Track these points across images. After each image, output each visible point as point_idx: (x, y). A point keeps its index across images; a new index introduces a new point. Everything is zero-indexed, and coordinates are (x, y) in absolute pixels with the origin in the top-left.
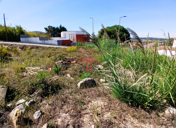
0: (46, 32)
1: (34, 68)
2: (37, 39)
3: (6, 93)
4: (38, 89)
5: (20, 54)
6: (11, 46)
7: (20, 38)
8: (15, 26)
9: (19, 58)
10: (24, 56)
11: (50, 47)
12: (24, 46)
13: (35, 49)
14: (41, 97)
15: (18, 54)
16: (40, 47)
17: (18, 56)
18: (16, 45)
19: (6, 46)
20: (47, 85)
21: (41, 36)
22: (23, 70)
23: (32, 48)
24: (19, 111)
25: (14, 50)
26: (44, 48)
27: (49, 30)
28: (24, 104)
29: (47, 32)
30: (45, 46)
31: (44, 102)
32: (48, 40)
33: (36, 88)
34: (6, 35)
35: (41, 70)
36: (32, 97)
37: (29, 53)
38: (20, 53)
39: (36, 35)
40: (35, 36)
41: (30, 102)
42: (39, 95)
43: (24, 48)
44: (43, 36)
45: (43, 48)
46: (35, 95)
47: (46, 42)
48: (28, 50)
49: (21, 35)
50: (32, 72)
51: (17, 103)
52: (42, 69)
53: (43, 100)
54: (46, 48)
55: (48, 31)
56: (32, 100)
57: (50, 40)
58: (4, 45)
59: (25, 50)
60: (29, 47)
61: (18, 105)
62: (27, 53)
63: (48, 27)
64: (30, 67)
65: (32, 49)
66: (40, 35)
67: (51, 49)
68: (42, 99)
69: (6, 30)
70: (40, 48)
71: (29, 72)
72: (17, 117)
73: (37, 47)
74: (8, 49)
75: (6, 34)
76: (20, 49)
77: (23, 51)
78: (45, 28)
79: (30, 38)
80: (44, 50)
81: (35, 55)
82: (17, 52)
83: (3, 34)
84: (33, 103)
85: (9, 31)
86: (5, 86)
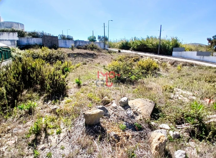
0: (207, 45)
1: (184, 92)
2: (194, 54)
3: (152, 109)
4: (189, 122)
5: (170, 71)
6: (161, 60)
7: (172, 51)
8: (170, 38)
9: (168, 75)
10: (174, 73)
11: (210, 67)
12: (176, 61)
13: (188, 67)
14: (190, 136)
15: (167, 70)
16: (195, 64)
17: (167, 72)
18: (166, 59)
19: (157, 60)
20: (203, 124)
21: (200, 50)
22: (171, 90)
23: (185, 64)
24: (163, 137)
25: (164, 65)
26: (201, 67)
27: (213, 41)
28: (168, 131)
29: (210, 44)
30: (203, 64)
31: (192, 144)
32: (209, 56)
33: (186, 120)
34: (159, 48)
35: (194, 98)
36: (178, 129)
37: (179, 71)
38: (169, 69)
39: (193, 48)
40: (191, 50)
41: (175, 134)
42: (187, 130)
43: (175, 64)
44: (204, 50)
45: (199, 67)
46: (182, 128)
47: (206, 58)
48: (180, 67)
49: (174, 49)
50: (181, 96)
51: (161, 126)
52: (195, 96)
53: (191, 141)
54: (205, 68)
55: (212, 43)
56: (178, 133)
57: (213, 56)
58: (155, 58)
59: (175, 66)
60: (181, 64)
61: (161, 129)
62: (178, 70)
63: (213, 37)
64: (179, 88)
65: (184, 66)
66: (198, 49)
67: (212, 70)
68: (190, 139)
69: (160, 42)
70: (196, 66)
71: (178, 96)
72: (159, 142)
73: (192, 65)
74: (158, 63)
75: (159, 46)
76: (170, 65)
77: (173, 67)
78: (208, 39)
79: (184, 52)
80: (201, 70)
81: (188, 75)
82: (166, 68)
83: (155, 47)
84: (178, 137)
85: (163, 44)
86: (153, 102)
